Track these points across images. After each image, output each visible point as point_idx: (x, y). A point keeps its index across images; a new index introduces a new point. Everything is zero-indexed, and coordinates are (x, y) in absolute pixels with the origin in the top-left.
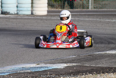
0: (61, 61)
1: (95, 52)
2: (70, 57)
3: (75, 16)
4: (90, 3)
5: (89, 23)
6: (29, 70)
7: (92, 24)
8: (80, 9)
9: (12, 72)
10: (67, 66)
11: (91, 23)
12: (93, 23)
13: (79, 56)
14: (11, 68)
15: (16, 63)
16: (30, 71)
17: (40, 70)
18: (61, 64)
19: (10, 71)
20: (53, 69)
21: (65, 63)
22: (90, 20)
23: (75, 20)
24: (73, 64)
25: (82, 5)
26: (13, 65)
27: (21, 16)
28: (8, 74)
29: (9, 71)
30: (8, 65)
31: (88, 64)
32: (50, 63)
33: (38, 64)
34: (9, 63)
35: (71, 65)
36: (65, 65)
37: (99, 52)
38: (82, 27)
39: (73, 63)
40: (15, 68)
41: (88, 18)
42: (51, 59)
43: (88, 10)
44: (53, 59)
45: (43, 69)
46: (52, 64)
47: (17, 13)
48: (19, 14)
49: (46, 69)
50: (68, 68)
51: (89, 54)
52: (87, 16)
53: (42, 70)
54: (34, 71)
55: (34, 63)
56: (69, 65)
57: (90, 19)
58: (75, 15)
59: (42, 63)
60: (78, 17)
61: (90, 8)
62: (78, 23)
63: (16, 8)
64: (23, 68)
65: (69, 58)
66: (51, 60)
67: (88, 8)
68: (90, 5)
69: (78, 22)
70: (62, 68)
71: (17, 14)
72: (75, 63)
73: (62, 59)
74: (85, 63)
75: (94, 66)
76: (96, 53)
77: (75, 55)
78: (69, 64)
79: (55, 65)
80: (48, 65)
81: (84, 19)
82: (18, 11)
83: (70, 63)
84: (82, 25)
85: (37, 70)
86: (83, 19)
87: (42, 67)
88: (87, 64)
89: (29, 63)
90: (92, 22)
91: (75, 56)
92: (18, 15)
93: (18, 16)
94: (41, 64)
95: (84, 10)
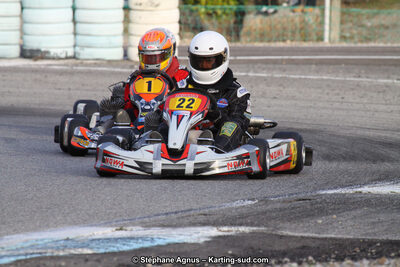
0: (202, 219)
1: (323, 189)
2: (234, 204)
3: (271, 66)
4: (327, 21)
5: (320, 91)
6: (87, 246)
7: (328, 94)
8: (292, 41)
9: (26, 254)
10: (221, 234)
11: (327, 91)
12: (333, 90)
13: (265, 200)
14: (27, 241)
15: (45, 224)
16: (90, 252)
17: (126, 248)
18: (200, 229)
19: (21, 252)
20: (169, 244)
21: (216, 224)
22: (323, 80)
23: (272, 78)
24: (242, 229)
25: (302, 29)
26: (36, 229)
27: (86, 65)
28: (13, 259)
29: (17, 249)
30: (16, 231)
31: (291, 230)
32: (163, 226)
33: (121, 229)
34: (20, 224)
35: (233, 230)
36: (214, 232)
37: (336, 188)
38: (294, 102)
39: (241, 225)
40: (42, 240)
41: (317, 72)
42: (169, 210)
43: (320, 45)
44: (176, 213)
45: (135, 246)
46: (168, 229)
47: (75, 53)
48: (81, 57)
49: (147, 244)
50: (221, 240)
51: (301, 196)
52: (314, 66)
53: (132, 248)
54: (102, 251)
55: (108, 224)
56: (225, 231)
57: (325, 77)
58: (275, 62)
59: (134, 225)
60: (284, 70)
61: (326, 40)
62: (281, 88)
63: (72, 36)
64: (68, 239)
65: (230, 210)
66: (167, 214)
67: (320, 39)
68: (327, 27)
69: (281, 85)
70: (202, 240)
71: (74, 57)
72: (247, 225)
73: (207, 211)
74: (281, 225)
75: (311, 235)
76: (324, 192)
77: (253, 200)
78: (225, 228)
79: (180, 230)
80: (154, 232)
81: (303, 77)
82: (77, 49)
83: (232, 225)
84: (293, 98)
85: (115, 249)
86: (297, 77)
87: (132, 238)
88: (289, 231)
89: (92, 226)
90: (328, 86)
91: (250, 202)
92: (78, 61)
93: (77, 65)
94: (129, 228)
95: (305, 45)
